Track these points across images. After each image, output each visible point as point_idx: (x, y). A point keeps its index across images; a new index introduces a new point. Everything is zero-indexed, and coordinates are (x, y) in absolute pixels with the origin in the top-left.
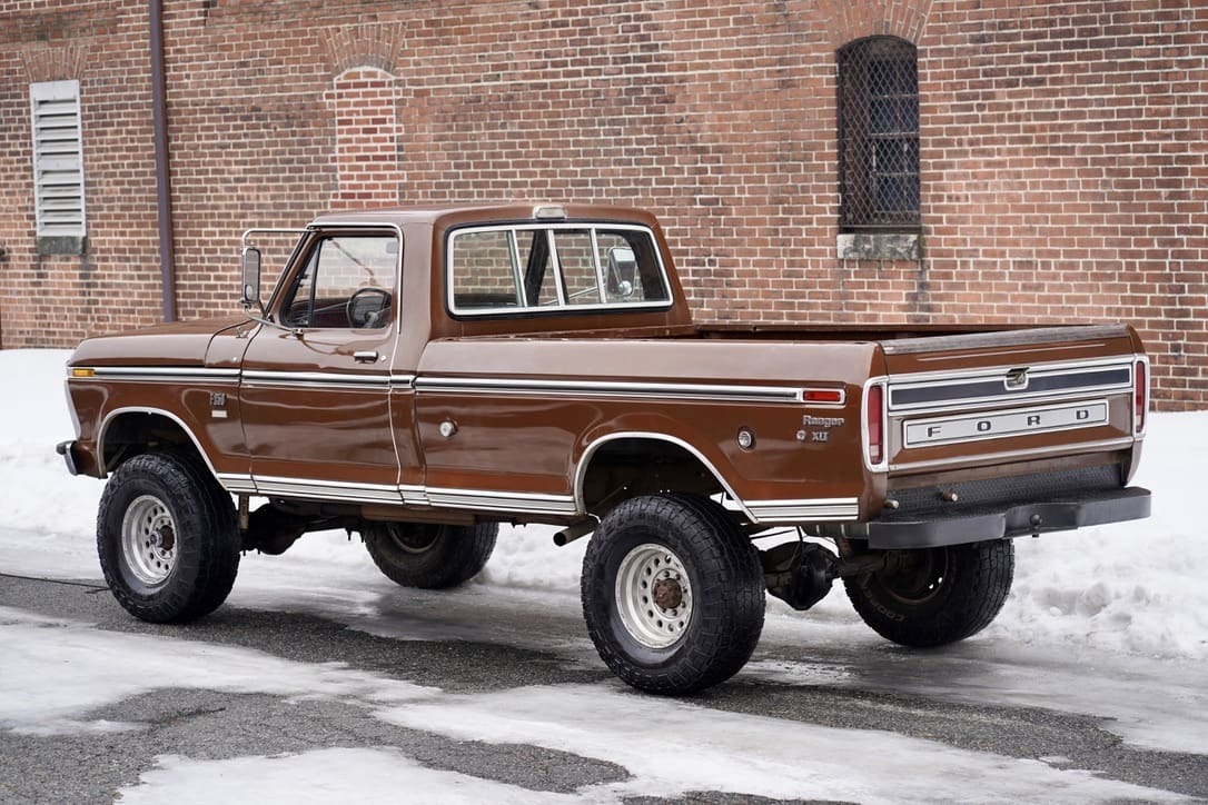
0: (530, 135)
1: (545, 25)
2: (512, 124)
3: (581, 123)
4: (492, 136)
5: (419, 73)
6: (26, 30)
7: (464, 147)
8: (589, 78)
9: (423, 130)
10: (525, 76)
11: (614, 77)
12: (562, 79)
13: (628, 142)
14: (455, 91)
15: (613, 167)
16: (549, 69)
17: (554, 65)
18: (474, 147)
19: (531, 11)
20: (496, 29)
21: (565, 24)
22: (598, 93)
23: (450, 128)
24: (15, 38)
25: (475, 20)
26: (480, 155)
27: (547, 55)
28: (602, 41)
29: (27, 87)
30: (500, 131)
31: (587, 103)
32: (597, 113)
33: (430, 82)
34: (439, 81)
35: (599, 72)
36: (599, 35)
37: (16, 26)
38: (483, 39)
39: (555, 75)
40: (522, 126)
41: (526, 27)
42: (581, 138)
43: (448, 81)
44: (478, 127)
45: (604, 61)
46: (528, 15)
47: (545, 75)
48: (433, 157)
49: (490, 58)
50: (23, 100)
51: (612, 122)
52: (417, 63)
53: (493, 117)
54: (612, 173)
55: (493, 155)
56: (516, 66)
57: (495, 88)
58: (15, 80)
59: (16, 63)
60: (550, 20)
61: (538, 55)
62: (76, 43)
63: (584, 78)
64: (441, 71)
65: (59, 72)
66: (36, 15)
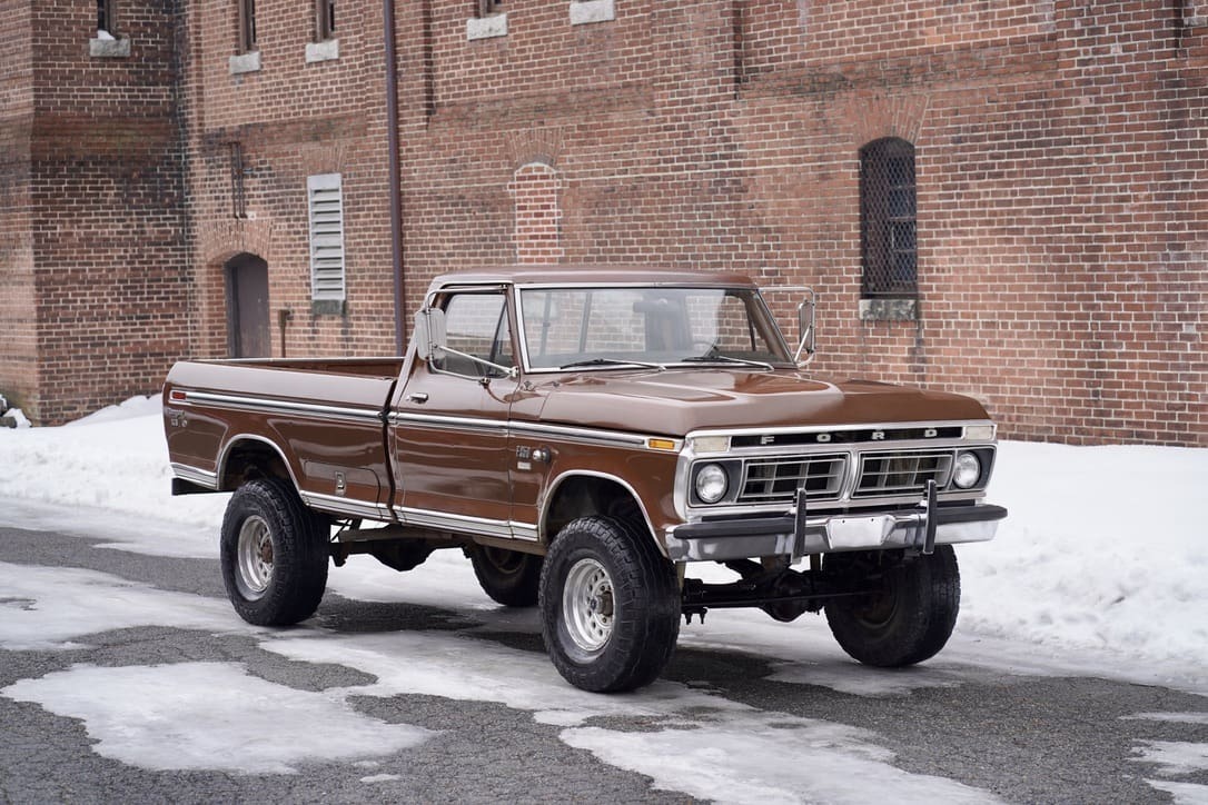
0: (649, 218)
1: (659, 129)
2: (636, 209)
3: (684, 208)
4: (623, 219)
5: (573, 167)
6: (307, 133)
7: (604, 228)
8: (689, 172)
9: (575, 214)
10: (646, 171)
11: (706, 172)
12: (671, 173)
13: (716, 224)
14: (597, 182)
15: (705, 244)
16: (662, 165)
17: (666, 161)
18: (610, 228)
19: (649, 118)
20: (625, 132)
21: (672, 128)
22: (695, 184)
23: (594, 213)
24: (298, 139)
25: (610, 125)
26: (614, 235)
27: (660, 154)
28: (698, 142)
29: (305, 180)
30: (628, 215)
31: (687, 193)
32: (694, 201)
33: (580, 175)
34: (586, 174)
35: (696, 167)
36: (696, 138)
37: (298, 129)
38: (616, 141)
39: (665, 170)
40: (643, 211)
41: (646, 130)
42: (683, 221)
43: (592, 174)
44: (613, 212)
45: (698, 158)
46: (648, 120)
47: (659, 170)
48: (582, 236)
49: (621, 156)
50: (303, 189)
51: (705, 208)
52: (572, 161)
53: (623, 204)
54: (705, 249)
55: (623, 235)
56: (639, 162)
57: (625, 180)
58: (298, 173)
59: (298, 160)
60: (662, 125)
61: (654, 154)
62: (339, 144)
63: (685, 172)
64: (587, 166)
65: (327, 168)
66: (314, 121)
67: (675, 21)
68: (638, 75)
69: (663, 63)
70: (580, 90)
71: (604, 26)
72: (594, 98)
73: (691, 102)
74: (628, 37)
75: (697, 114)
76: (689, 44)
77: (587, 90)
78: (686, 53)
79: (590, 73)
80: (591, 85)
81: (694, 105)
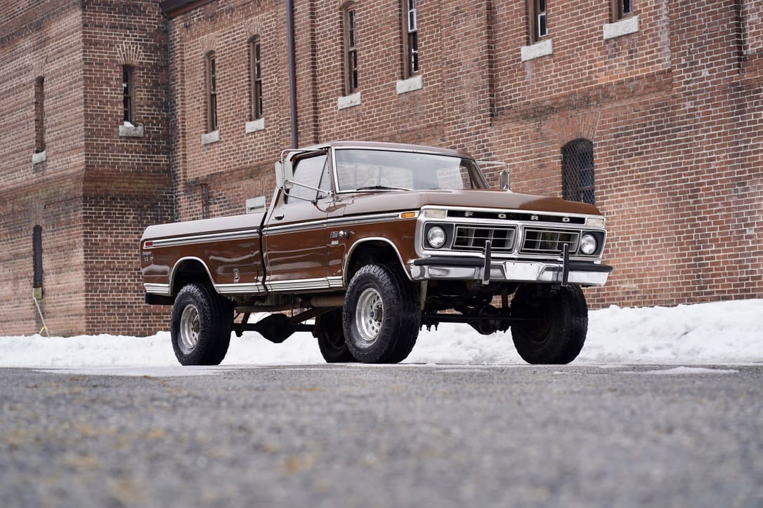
6: (246, 175)
24: (241, 179)
29: (245, 202)
37: (242, 173)
46: (441, 144)
50: (243, 208)
58: (241, 199)
59: (241, 191)
62: (264, 178)
65: (258, 193)
66: (250, 167)
67: (456, 85)
68: (435, 119)
69: (449, 110)
70: (402, 132)
71: (416, 93)
72: (411, 135)
73: (465, 130)
74: (430, 98)
75: (469, 137)
76: (464, 97)
77: (407, 132)
78: (463, 102)
79: (408, 121)
80: (409, 128)
81: (467, 133)
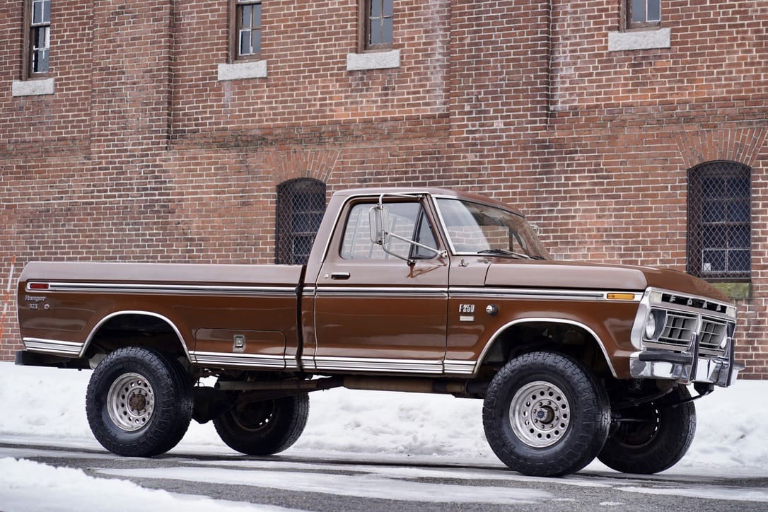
67: (114, 96)
68: (73, 132)
69: (100, 124)
70: (16, 142)
71: (43, 98)
72: (32, 147)
73: (126, 151)
74: (65, 106)
75: (130, 159)
76: (126, 111)
77: (25, 142)
78: (124, 117)
79: (28, 130)
80: (27, 138)
81: (128, 153)
